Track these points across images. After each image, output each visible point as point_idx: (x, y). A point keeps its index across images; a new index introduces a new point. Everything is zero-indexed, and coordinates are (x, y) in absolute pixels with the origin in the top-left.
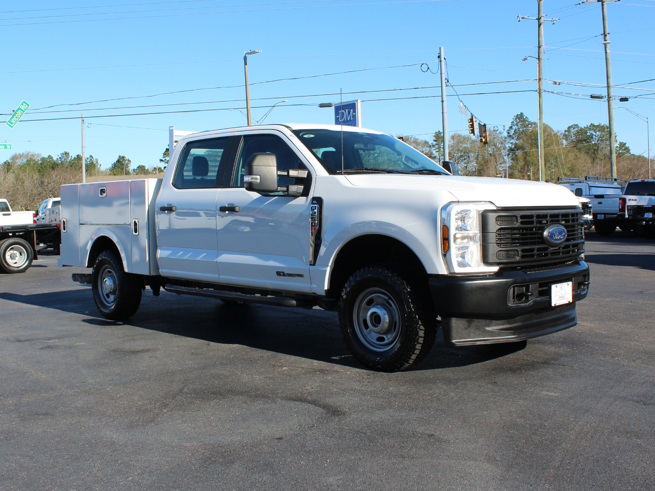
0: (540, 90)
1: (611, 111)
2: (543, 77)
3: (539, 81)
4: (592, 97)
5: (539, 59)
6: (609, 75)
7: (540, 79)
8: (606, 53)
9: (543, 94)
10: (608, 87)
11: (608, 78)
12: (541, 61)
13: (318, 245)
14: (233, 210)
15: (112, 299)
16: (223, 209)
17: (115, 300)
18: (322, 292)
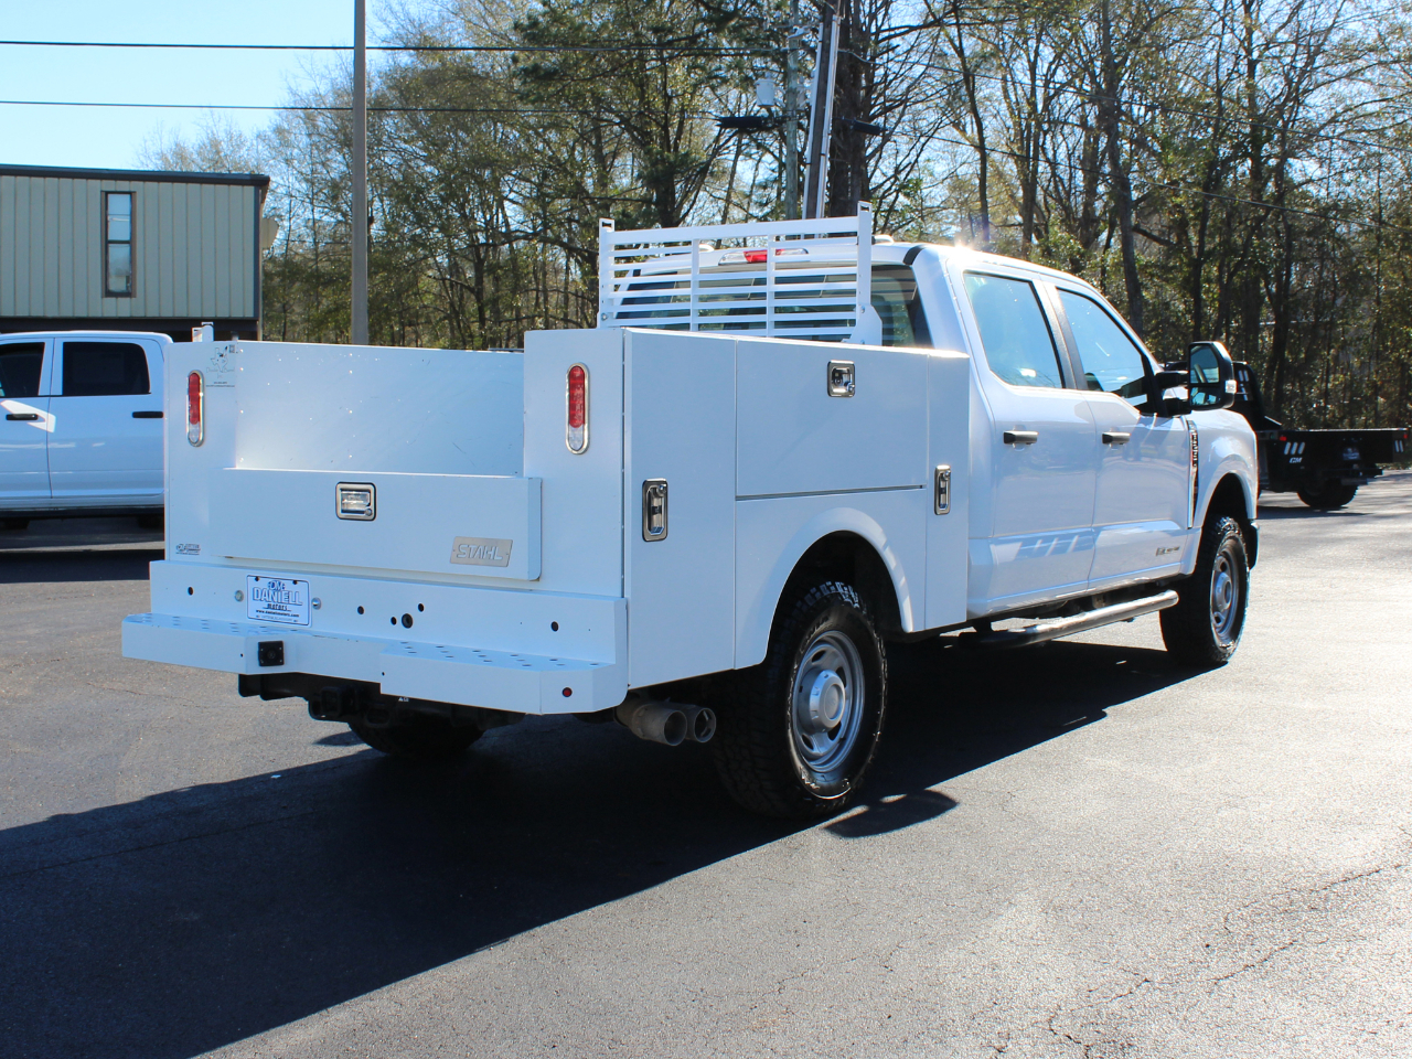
13: (1196, 496)
14: (1120, 440)
15: (821, 744)
16: (1107, 439)
17: (843, 741)
18: (1191, 571)
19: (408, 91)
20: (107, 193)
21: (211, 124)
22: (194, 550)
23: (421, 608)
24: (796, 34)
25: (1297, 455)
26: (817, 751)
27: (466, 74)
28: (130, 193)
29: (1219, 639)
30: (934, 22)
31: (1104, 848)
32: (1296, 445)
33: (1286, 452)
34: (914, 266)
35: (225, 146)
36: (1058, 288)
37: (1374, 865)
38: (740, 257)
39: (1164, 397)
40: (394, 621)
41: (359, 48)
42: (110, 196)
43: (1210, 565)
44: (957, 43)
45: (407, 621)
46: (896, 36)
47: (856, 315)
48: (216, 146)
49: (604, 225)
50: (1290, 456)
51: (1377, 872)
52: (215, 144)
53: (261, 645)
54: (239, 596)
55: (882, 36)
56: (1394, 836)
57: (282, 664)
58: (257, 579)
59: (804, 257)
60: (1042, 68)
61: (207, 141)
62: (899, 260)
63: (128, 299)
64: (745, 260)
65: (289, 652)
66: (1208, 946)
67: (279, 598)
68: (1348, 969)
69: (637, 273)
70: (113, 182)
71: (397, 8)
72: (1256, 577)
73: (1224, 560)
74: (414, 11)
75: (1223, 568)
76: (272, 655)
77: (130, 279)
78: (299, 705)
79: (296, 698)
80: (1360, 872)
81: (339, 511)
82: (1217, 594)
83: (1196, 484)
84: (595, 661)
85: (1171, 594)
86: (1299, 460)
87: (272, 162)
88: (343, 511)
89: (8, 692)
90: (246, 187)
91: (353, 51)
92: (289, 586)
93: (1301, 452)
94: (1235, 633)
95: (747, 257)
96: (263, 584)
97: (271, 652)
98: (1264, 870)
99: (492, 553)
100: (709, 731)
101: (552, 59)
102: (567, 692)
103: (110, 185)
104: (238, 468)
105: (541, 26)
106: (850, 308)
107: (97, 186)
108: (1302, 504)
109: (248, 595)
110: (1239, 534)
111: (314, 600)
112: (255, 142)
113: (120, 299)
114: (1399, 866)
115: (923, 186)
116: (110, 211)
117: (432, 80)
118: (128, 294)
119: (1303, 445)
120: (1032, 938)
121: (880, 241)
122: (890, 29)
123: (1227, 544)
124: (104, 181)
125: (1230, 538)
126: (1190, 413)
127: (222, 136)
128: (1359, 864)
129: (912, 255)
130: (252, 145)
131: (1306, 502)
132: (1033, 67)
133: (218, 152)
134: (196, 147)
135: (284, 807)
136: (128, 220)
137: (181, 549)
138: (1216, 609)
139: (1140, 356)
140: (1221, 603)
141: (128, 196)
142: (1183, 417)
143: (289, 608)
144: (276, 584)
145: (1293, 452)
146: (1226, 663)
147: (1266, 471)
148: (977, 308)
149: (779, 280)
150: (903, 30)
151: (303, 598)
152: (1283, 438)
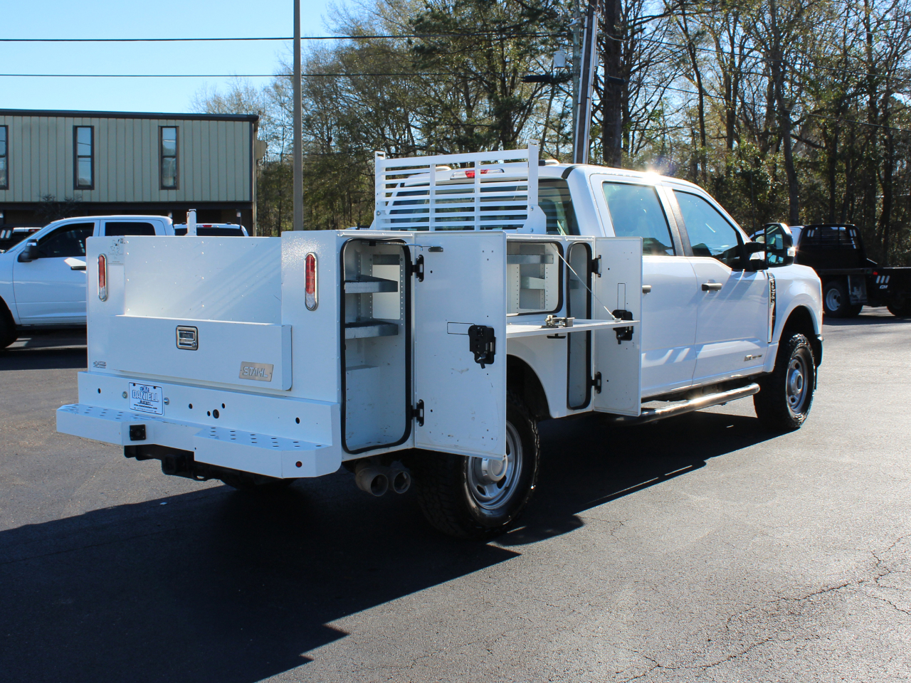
13: (774, 322)
14: (715, 289)
15: (491, 491)
16: (705, 288)
17: (507, 489)
18: (771, 370)
19: (347, 62)
20: (162, 127)
21: (236, 83)
22: (104, 365)
23: (223, 406)
24: (572, 23)
25: (884, 284)
26: (488, 495)
27: (384, 51)
28: (175, 127)
29: (793, 413)
30: (668, 12)
31: (667, 564)
32: (884, 277)
33: (878, 282)
34: (568, 180)
35: (244, 96)
36: (674, 190)
37: (844, 581)
38: (463, 175)
39: (751, 259)
40: (209, 414)
41: (297, 38)
42: (164, 129)
43: (786, 366)
44: (683, 26)
45: (216, 414)
46: (645, 22)
47: (527, 212)
48: (239, 96)
49: (379, 155)
50: (880, 284)
51: (845, 586)
52: (238, 95)
53: (132, 427)
54: (125, 395)
55: (637, 21)
56: (866, 558)
57: (145, 439)
58: (134, 385)
59: (501, 175)
60: (737, 40)
61: (233, 94)
62: (559, 176)
63: (175, 191)
64: (466, 176)
65: (149, 432)
66: (709, 640)
67: (147, 397)
68: (799, 661)
69: (402, 185)
70: (165, 121)
71: (342, 12)
72: (822, 372)
73: (797, 362)
74: (353, 14)
75: (797, 367)
76: (138, 434)
77: (176, 178)
78: (157, 464)
79: (154, 460)
80: (833, 586)
81: (178, 344)
82: (792, 384)
83: (774, 314)
84: (319, 443)
85: (755, 386)
86: (886, 287)
87: (272, 105)
88: (180, 344)
89: (30, 443)
90: (244, 122)
91: (293, 40)
92: (151, 389)
93: (887, 282)
94: (805, 408)
95: (467, 174)
96: (138, 388)
97: (138, 432)
98: (769, 583)
99: (262, 372)
100: (406, 486)
101: (435, 40)
102: (299, 464)
103: (163, 122)
104: (126, 315)
105: (425, 20)
106: (524, 207)
107: (156, 122)
108: (890, 314)
109: (130, 395)
110: (807, 344)
111: (166, 399)
112: (262, 93)
113: (170, 191)
114: (862, 582)
115: (665, 114)
116: (164, 138)
117: (362, 54)
118: (175, 187)
119: (888, 277)
120: (594, 631)
121: (549, 164)
122: (642, 18)
123: (798, 352)
124: (160, 120)
125: (801, 347)
126: (767, 269)
127: (242, 90)
128: (835, 580)
129: (567, 172)
130: (261, 95)
131: (893, 313)
132: (732, 39)
133: (240, 100)
134: (227, 97)
135: (159, 525)
136: (174, 142)
137: (96, 364)
138: (790, 393)
139: (734, 232)
140: (794, 389)
141: (174, 129)
142: (765, 271)
143: (152, 403)
144: (145, 388)
145: (882, 282)
146: (799, 428)
147: (866, 293)
148: (611, 205)
149: (483, 190)
150: (647, 18)
151: (159, 398)
152: (875, 273)
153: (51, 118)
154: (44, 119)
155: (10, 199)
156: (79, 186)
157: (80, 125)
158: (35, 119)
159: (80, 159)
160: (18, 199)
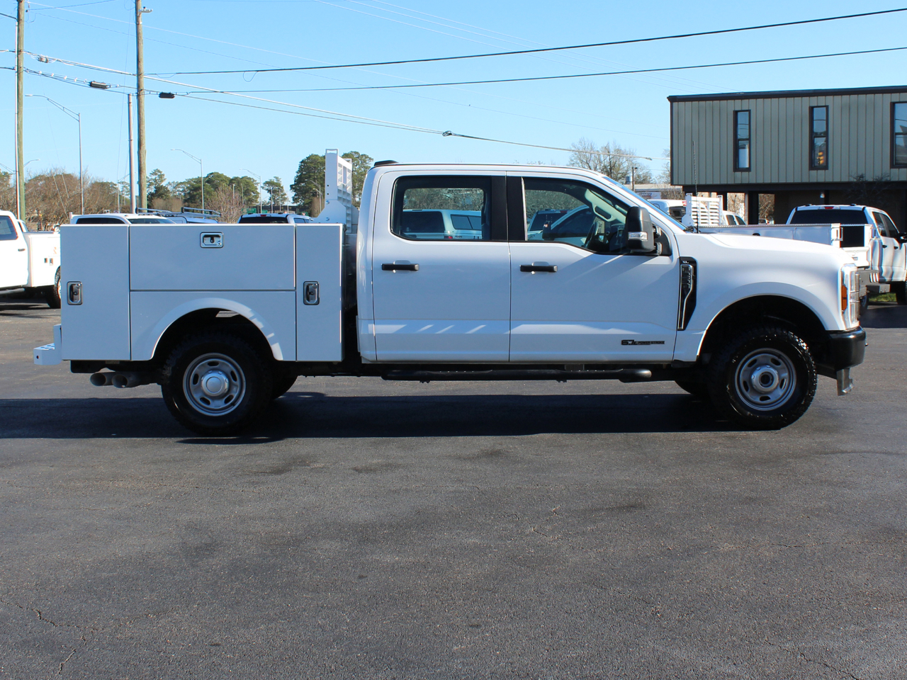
0: (19, 67)
1: (142, 110)
2: (25, 47)
3: (18, 54)
4: (91, 85)
5: (19, 20)
6: (140, 57)
7: (19, 51)
8: (137, 24)
9: (24, 75)
10: (139, 75)
11: (138, 61)
12: (22, 23)
13: (690, 308)
14: (546, 269)
16: (526, 269)
73: (773, 356)
82: (755, 380)
83: (692, 300)
140: (757, 386)
153: (869, 96)
154: (862, 97)
155: (829, 180)
156: (896, 164)
157: (898, 101)
158: (854, 97)
159: (898, 136)
160: (837, 179)
